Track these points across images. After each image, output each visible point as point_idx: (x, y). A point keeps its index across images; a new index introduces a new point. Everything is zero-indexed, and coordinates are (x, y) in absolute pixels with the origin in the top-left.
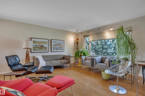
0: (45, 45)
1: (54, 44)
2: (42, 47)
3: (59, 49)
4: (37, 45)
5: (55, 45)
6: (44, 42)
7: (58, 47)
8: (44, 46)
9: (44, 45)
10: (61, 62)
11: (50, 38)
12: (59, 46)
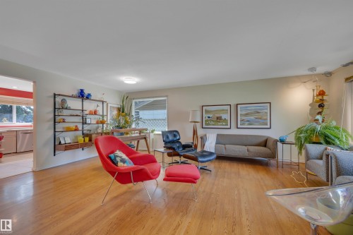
0: (224, 116)
1: (244, 113)
2: (219, 119)
3: (256, 122)
4: (211, 116)
5: (246, 115)
6: (223, 110)
7: (252, 118)
8: (223, 118)
9: (221, 115)
10: (248, 150)
11: (233, 103)
12: (257, 115)
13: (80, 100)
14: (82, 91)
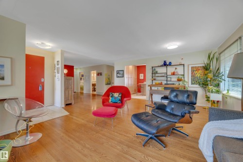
13: (165, 67)
14: (165, 62)
